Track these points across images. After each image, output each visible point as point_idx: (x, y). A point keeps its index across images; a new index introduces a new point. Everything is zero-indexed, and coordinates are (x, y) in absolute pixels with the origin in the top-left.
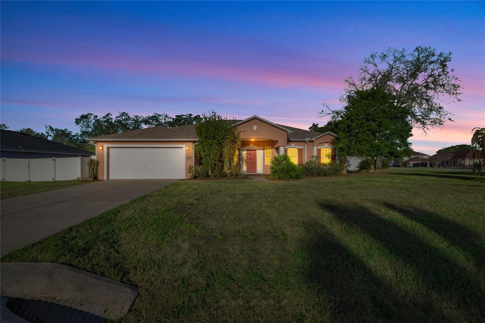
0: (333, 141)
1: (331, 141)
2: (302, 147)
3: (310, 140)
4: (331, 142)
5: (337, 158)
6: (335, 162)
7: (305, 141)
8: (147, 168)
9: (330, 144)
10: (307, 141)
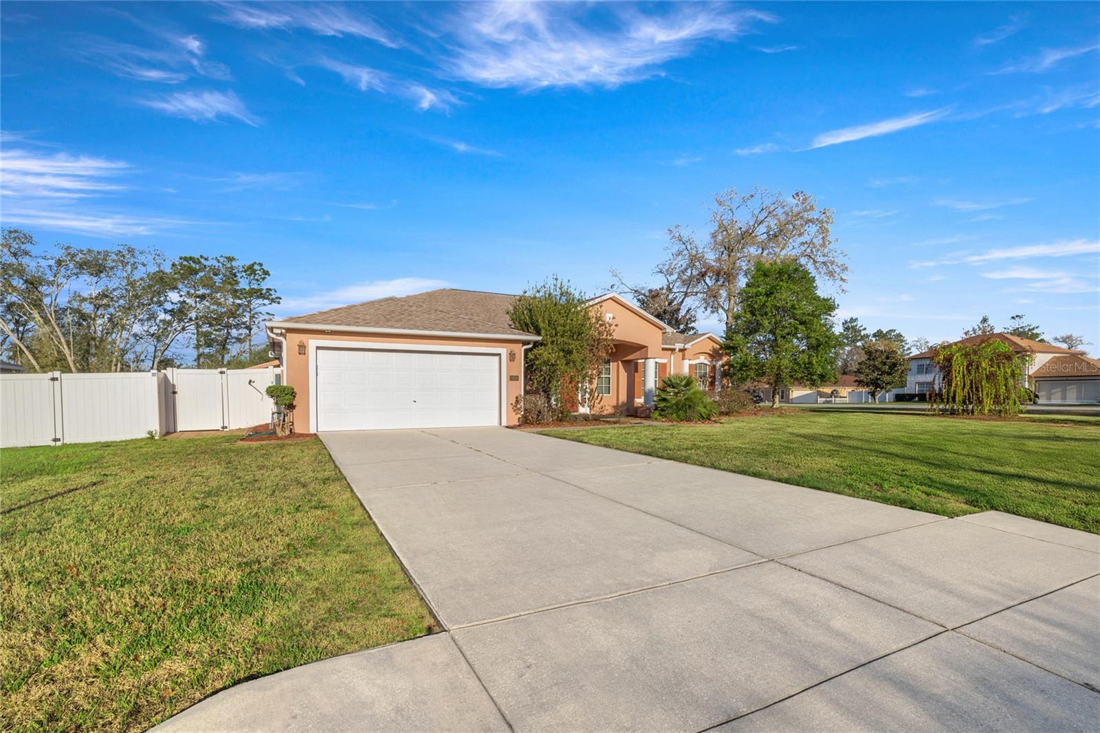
0: (715, 350)
1: (710, 350)
2: (664, 361)
3: (682, 348)
4: (711, 353)
5: (717, 383)
6: (713, 389)
7: (674, 349)
8: (415, 401)
9: (707, 355)
10: (677, 350)
